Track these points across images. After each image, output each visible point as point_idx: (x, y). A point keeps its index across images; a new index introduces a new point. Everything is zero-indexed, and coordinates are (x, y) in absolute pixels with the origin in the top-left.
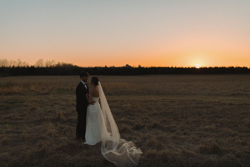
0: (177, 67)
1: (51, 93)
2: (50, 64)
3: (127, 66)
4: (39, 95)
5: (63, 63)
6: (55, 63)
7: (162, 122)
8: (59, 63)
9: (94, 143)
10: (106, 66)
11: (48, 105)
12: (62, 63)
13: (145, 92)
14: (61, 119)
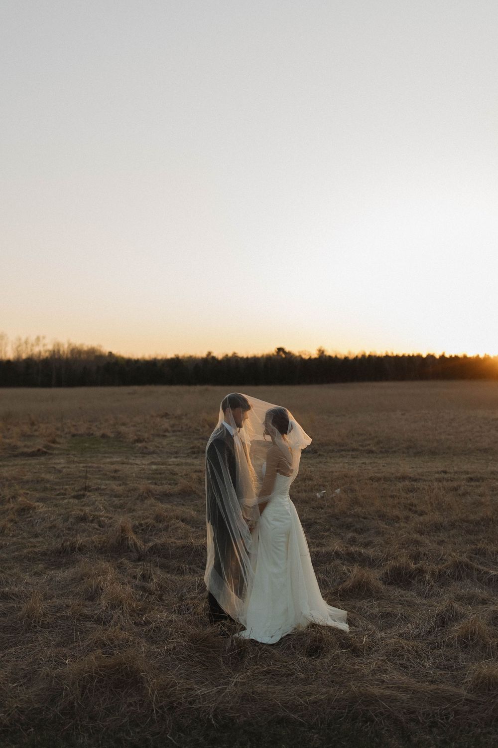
0: (447, 355)
1: (56, 452)
2: (29, 350)
3: (281, 353)
4: (16, 456)
5: (70, 345)
6: (44, 345)
7: (473, 555)
8: (58, 345)
9: (272, 637)
10: (209, 353)
11: (65, 494)
12: (66, 346)
13: (369, 445)
14: (128, 548)
